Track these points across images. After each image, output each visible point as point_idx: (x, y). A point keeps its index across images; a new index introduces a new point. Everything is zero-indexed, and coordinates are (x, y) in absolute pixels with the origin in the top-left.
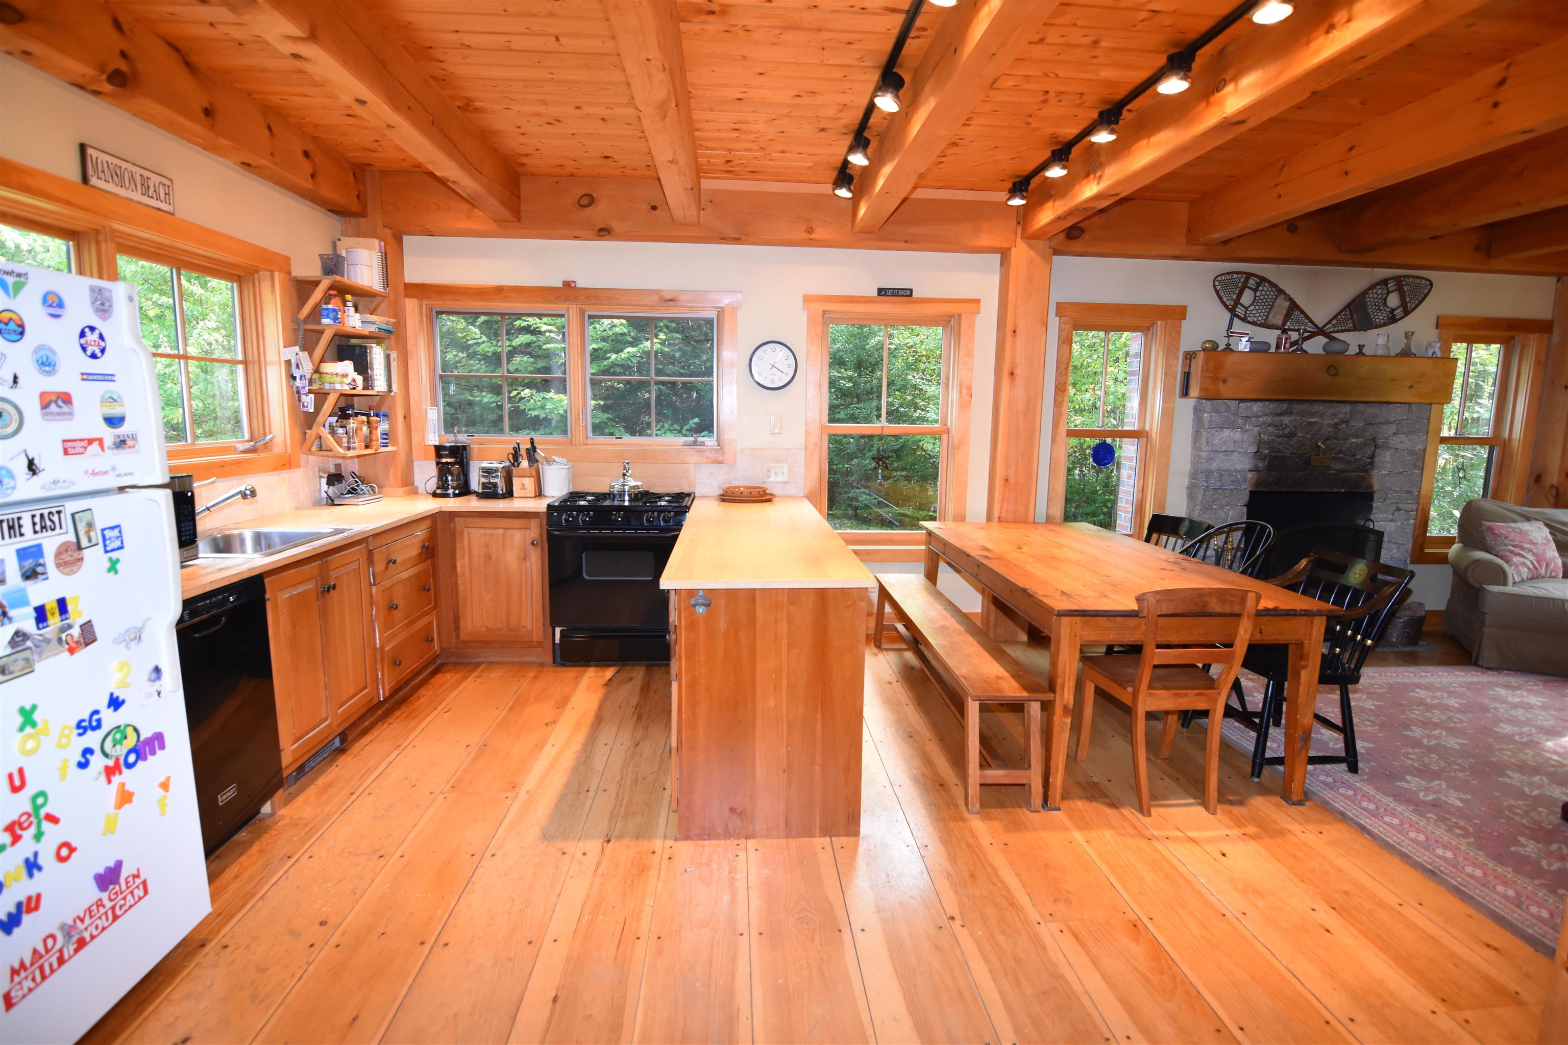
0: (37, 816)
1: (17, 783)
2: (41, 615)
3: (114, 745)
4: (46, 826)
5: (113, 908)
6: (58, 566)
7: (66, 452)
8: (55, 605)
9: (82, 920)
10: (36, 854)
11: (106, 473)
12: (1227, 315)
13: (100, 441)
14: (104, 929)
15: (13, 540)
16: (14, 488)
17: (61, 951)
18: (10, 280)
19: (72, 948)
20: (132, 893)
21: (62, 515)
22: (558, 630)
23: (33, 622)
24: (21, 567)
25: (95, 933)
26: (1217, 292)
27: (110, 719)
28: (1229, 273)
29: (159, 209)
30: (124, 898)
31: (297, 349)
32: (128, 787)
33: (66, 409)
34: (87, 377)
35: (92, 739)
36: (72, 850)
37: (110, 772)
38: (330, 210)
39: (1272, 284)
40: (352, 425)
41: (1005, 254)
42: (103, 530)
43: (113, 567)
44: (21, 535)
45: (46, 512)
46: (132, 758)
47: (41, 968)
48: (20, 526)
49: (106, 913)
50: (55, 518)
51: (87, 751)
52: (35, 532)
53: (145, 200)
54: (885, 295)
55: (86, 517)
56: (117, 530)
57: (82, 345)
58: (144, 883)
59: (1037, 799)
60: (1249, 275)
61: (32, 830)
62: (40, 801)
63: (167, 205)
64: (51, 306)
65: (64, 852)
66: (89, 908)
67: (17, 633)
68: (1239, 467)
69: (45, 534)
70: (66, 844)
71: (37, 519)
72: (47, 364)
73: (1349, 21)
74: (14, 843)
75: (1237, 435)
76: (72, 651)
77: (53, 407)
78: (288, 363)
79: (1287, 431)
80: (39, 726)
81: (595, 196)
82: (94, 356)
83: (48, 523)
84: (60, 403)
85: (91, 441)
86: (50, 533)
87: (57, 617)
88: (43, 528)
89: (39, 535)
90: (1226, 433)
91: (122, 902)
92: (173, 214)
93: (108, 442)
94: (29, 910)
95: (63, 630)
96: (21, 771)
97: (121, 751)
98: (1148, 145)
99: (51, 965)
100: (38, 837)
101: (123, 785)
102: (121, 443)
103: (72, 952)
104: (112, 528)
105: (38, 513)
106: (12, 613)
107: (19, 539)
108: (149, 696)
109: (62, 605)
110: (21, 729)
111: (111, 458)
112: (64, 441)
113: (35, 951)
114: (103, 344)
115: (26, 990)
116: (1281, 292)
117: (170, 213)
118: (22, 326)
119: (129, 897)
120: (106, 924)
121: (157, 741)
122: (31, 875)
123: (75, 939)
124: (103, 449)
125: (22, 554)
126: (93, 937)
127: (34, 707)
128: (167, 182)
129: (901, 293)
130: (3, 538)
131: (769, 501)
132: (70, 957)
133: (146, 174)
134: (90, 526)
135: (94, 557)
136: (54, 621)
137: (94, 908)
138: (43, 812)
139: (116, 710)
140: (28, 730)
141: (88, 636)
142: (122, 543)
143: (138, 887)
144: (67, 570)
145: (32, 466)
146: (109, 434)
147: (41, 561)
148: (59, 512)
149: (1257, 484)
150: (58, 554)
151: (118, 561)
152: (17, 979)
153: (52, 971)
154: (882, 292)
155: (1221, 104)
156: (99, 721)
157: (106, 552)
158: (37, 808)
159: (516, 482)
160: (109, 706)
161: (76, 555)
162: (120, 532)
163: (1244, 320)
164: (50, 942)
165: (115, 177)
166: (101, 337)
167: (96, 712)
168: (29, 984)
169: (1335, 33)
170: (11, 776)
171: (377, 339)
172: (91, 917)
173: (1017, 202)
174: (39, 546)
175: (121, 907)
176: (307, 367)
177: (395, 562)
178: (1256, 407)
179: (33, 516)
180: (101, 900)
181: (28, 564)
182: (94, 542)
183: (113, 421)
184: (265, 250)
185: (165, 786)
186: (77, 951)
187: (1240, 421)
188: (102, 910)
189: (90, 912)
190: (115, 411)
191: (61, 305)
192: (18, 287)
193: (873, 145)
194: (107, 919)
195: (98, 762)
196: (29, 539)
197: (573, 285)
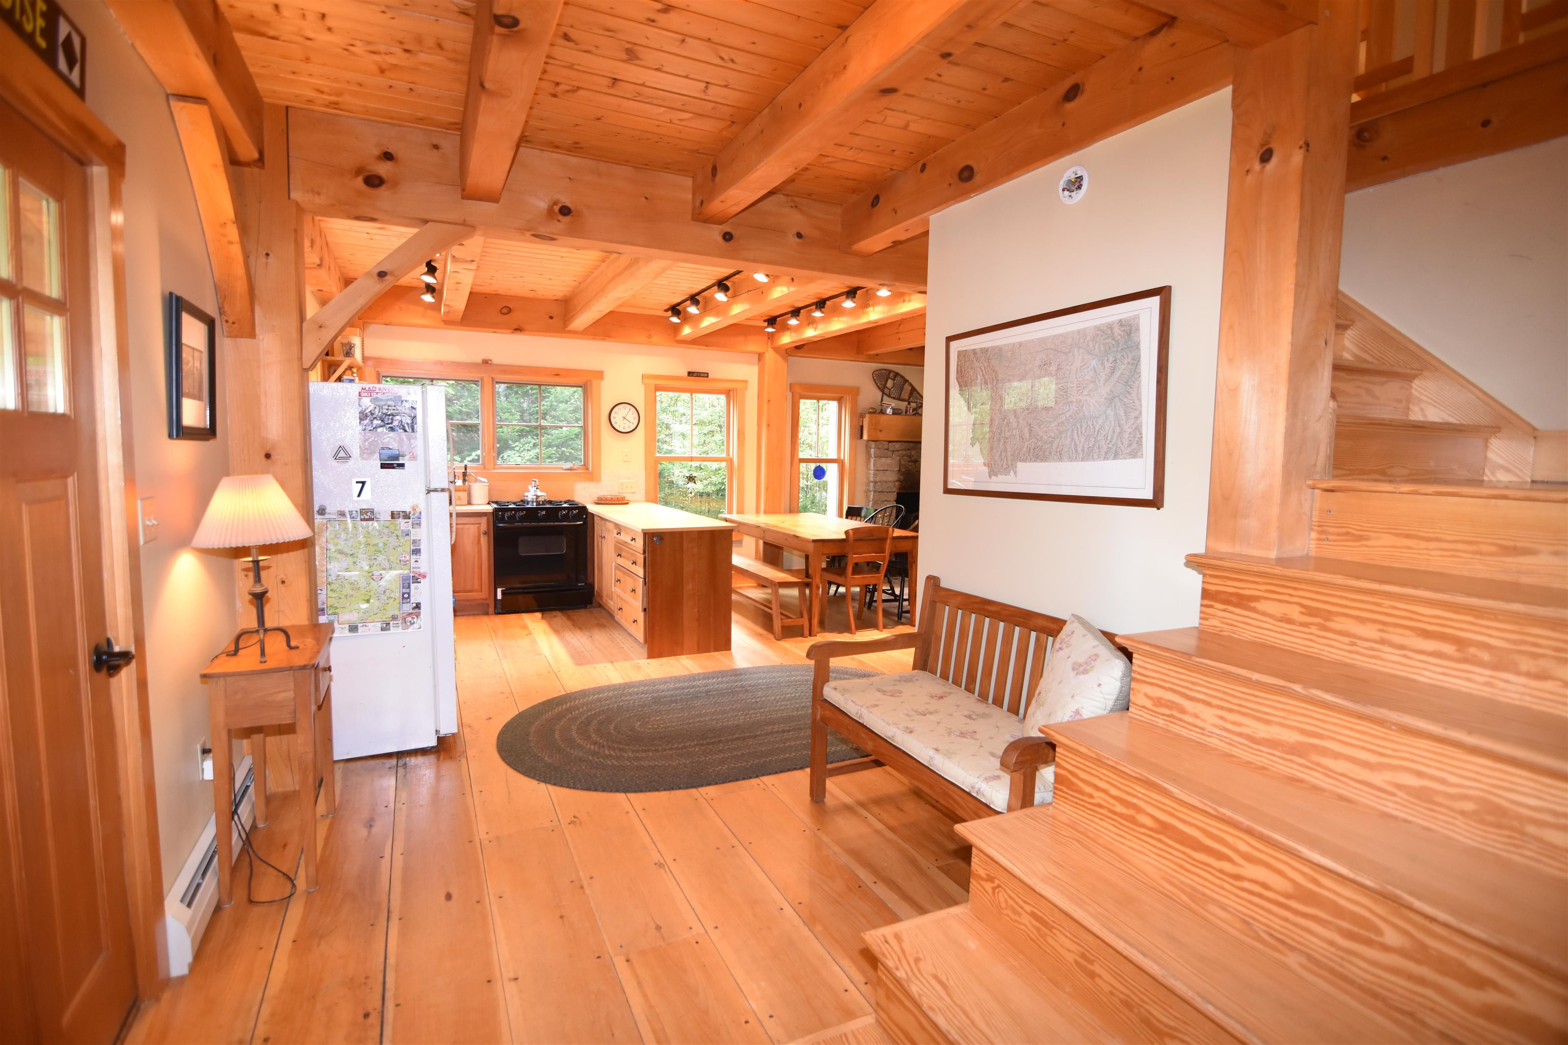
12: (880, 394)
22: (499, 591)
26: (874, 380)
28: (880, 370)
39: (902, 377)
41: (761, 356)
54: (692, 376)
59: (806, 632)
60: (890, 371)
68: (890, 479)
73: (910, 301)
75: (889, 461)
79: (913, 459)
81: (511, 309)
90: (883, 459)
98: (838, 320)
116: (907, 381)
129: (702, 375)
131: (627, 504)
149: (900, 489)
154: (690, 374)
155: (867, 313)
163: (889, 396)
169: (906, 304)
173: (770, 330)
178: (897, 446)
187: (890, 453)
193: (701, 304)
197: (490, 361)
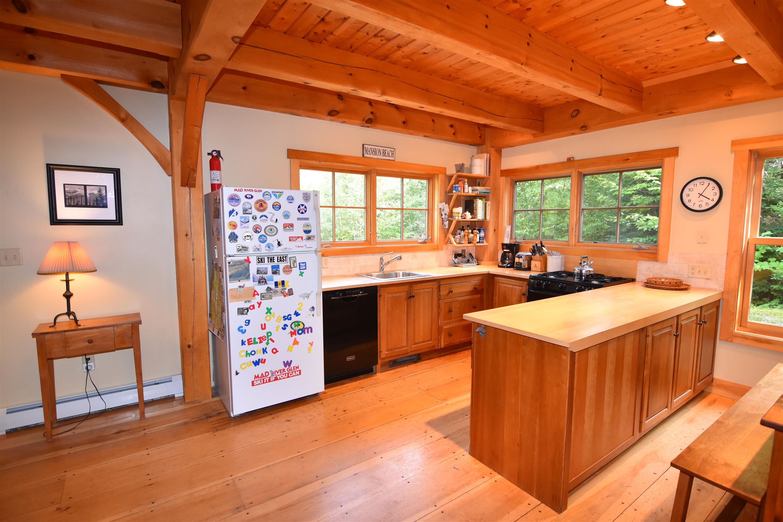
0: (268, 338)
1: (263, 327)
2: (276, 284)
3: (295, 326)
4: (270, 341)
5: (288, 374)
6: (284, 272)
7: (290, 240)
8: (281, 282)
9: (278, 373)
10: (266, 348)
11: (303, 247)
13: (302, 238)
14: (284, 378)
15: (271, 263)
16: (273, 249)
17: (270, 378)
18: (278, 194)
19: (273, 379)
20: (295, 372)
21: (287, 258)
23: (274, 285)
24: (272, 270)
25: (281, 378)
27: (294, 318)
29: (389, 160)
30: (292, 372)
31: (444, 203)
32: (297, 340)
33: (291, 228)
34: (299, 219)
35: (288, 322)
36: (277, 351)
37: (292, 334)
38: (470, 145)
40: (462, 234)
42: (299, 263)
43: (301, 274)
44: (274, 262)
45: (282, 256)
46: (300, 332)
47: (263, 379)
48: (274, 260)
49: (286, 374)
50: (285, 258)
51: (286, 325)
52: (278, 262)
53: (384, 158)
55: (294, 259)
56: (304, 264)
57: (298, 210)
58: (300, 371)
61: (266, 341)
62: (269, 334)
63: (392, 158)
64: (289, 200)
65: (274, 351)
66: (280, 370)
67: (268, 288)
69: (281, 262)
70: (276, 349)
71: (279, 258)
72: (286, 216)
74: (260, 343)
76: (285, 296)
77: (287, 228)
78: (440, 209)
80: (272, 314)
81: (580, 110)
82: (302, 213)
83: (282, 259)
84: (289, 226)
85: (298, 237)
86: (282, 262)
87: (281, 286)
88: (281, 261)
89: (279, 263)
91: (292, 373)
92: (394, 161)
93: (304, 238)
94: (262, 362)
95: (283, 289)
96: (265, 324)
97: (297, 328)
99: (266, 380)
100: (267, 344)
101: (295, 339)
102: (309, 238)
103: (273, 380)
104: (303, 263)
105: (279, 256)
106: (268, 282)
107: (273, 263)
108: (309, 315)
109: (283, 283)
110: (267, 313)
111: (305, 242)
112: (290, 237)
113: (262, 374)
114: (306, 209)
115: (258, 384)
117: (393, 160)
118: (280, 206)
119: (294, 373)
120: (285, 377)
121: (310, 329)
122: (264, 353)
123: (274, 376)
124: (302, 240)
125: (273, 267)
126: (280, 379)
127: (271, 309)
128: (393, 150)
130: (268, 262)
132: (272, 381)
133: (384, 149)
134: (295, 261)
135: (296, 271)
136: (280, 287)
137: (282, 370)
138: (270, 338)
139: (297, 316)
140: (269, 314)
141: (291, 292)
142: (306, 267)
143: (297, 371)
144: (286, 273)
145: (279, 244)
146: (305, 236)
147: (278, 270)
148: (286, 257)
150: (284, 268)
151: (303, 273)
152: (256, 379)
153: (266, 382)
156: (291, 318)
157: (300, 269)
158: (268, 336)
159: (533, 263)
160: (294, 314)
161: (290, 269)
162: (306, 264)
164: (267, 374)
165: (373, 152)
166: (305, 207)
167: (290, 315)
168: (259, 382)
170: (262, 325)
171: (481, 197)
172: (280, 373)
174: (278, 265)
175: (291, 374)
176: (447, 210)
177: (452, 292)
179: (278, 257)
180: (284, 369)
181: (274, 270)
182: (295, 266)
183: (307, 232)
184: (434, 167)
185: (311, 344)
186: (275, 380)
188: (284, 372)
189: (281, 371)
190: (308, 229)
191: (293, 199)
192: (280, 196)
194: (286, 376)
195: (289, 329)
196: (276, 263)
197: (572, 159)
